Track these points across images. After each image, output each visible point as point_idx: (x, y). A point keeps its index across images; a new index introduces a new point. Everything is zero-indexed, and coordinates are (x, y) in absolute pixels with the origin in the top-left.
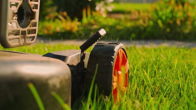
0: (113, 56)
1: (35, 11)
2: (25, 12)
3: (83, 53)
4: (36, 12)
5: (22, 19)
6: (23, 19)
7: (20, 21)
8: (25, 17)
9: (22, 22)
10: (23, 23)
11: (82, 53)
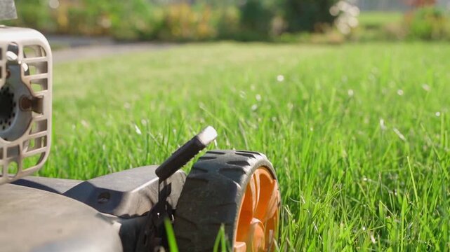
0: (239, 182)
1: (42, 94)
2: (16, 99)
3: (165, 183)
4: (43, 96)
5: (10, 117)
6: (14, 115)
7: (6, 122)
8: (17, 110)
9: (10, 124)
10: (12, 125)
11: (162, 183)
